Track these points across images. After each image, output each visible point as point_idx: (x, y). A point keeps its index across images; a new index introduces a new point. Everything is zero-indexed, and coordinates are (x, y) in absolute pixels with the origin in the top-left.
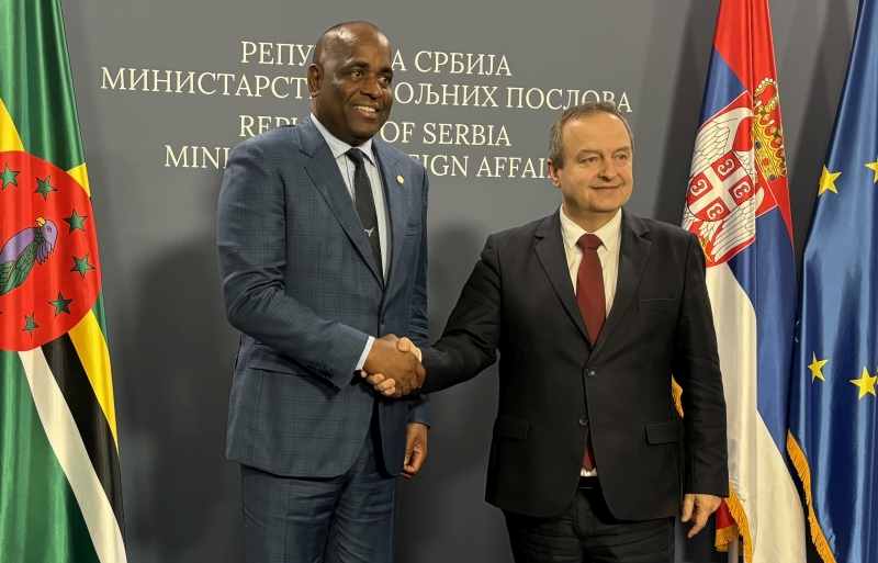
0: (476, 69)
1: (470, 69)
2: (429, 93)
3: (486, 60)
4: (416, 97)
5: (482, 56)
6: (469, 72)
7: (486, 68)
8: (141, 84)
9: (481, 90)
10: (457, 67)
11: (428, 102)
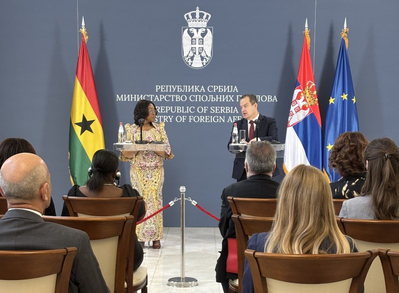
0: (227, 90)
1: (225, 90)
2: (212, 98)
3: (230, 88)
4: (208, 99)
5: (228, 86)
6: (225, 91)
7: (230, 90)
8: (127, 99)
9: (228, 97)
10: (221, 90)
11: (212, 101)
